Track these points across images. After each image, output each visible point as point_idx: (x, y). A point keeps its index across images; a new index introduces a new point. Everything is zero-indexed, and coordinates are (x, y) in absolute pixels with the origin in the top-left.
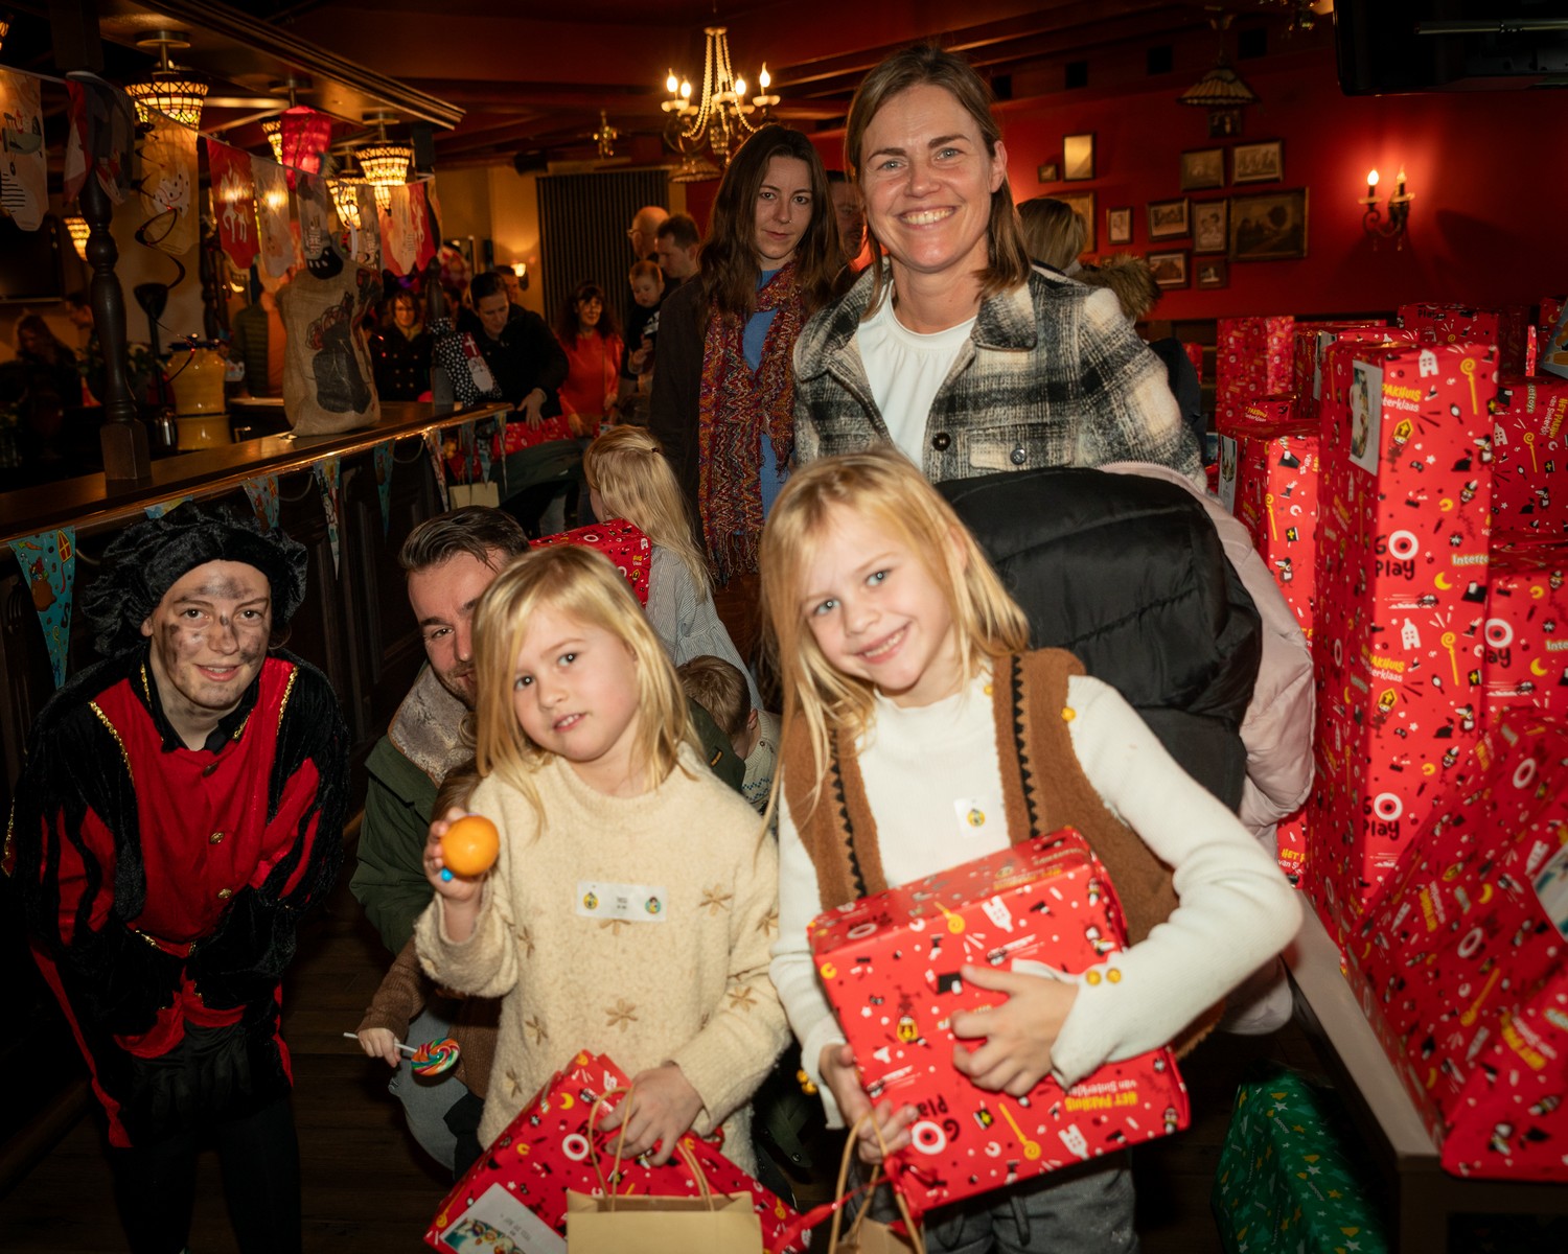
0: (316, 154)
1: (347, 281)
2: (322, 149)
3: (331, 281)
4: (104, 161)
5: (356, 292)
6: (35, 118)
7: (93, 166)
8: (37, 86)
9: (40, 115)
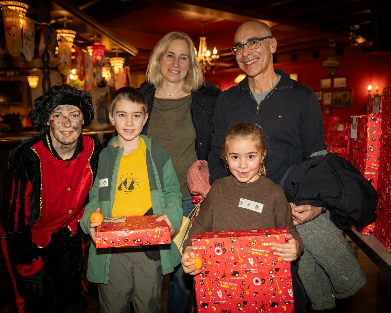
0: (101, 55)
1: (107, 89)
2: (103, 54)
3: (103, 89)
4: (49, 46)
5: (109, 92)
6: (33, 33)
7: (47, 47)
8: (34, 24)
9: (34, 32)
